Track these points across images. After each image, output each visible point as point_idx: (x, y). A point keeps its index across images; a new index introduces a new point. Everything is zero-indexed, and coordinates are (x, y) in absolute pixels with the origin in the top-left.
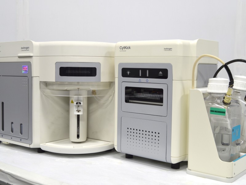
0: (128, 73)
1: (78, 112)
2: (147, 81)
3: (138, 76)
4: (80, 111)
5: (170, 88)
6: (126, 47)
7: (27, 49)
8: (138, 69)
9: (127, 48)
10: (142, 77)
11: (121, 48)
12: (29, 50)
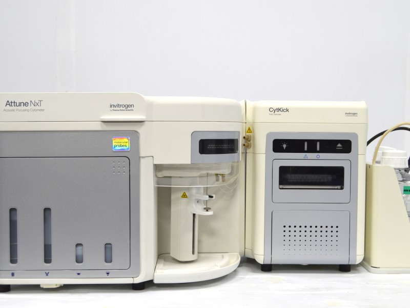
0: (285, 146)
1: (207, 211)
2: (318, 157)
3: (303, 151)
4: (210, 209)
5: (354, 164)
6: (281, 110)
7: (128, 107)
8: (303, 141)
9: (283, 110)
10: (309, 151)
11: (271, 110)
12: (132, 110)
